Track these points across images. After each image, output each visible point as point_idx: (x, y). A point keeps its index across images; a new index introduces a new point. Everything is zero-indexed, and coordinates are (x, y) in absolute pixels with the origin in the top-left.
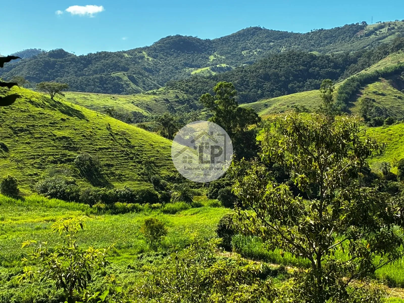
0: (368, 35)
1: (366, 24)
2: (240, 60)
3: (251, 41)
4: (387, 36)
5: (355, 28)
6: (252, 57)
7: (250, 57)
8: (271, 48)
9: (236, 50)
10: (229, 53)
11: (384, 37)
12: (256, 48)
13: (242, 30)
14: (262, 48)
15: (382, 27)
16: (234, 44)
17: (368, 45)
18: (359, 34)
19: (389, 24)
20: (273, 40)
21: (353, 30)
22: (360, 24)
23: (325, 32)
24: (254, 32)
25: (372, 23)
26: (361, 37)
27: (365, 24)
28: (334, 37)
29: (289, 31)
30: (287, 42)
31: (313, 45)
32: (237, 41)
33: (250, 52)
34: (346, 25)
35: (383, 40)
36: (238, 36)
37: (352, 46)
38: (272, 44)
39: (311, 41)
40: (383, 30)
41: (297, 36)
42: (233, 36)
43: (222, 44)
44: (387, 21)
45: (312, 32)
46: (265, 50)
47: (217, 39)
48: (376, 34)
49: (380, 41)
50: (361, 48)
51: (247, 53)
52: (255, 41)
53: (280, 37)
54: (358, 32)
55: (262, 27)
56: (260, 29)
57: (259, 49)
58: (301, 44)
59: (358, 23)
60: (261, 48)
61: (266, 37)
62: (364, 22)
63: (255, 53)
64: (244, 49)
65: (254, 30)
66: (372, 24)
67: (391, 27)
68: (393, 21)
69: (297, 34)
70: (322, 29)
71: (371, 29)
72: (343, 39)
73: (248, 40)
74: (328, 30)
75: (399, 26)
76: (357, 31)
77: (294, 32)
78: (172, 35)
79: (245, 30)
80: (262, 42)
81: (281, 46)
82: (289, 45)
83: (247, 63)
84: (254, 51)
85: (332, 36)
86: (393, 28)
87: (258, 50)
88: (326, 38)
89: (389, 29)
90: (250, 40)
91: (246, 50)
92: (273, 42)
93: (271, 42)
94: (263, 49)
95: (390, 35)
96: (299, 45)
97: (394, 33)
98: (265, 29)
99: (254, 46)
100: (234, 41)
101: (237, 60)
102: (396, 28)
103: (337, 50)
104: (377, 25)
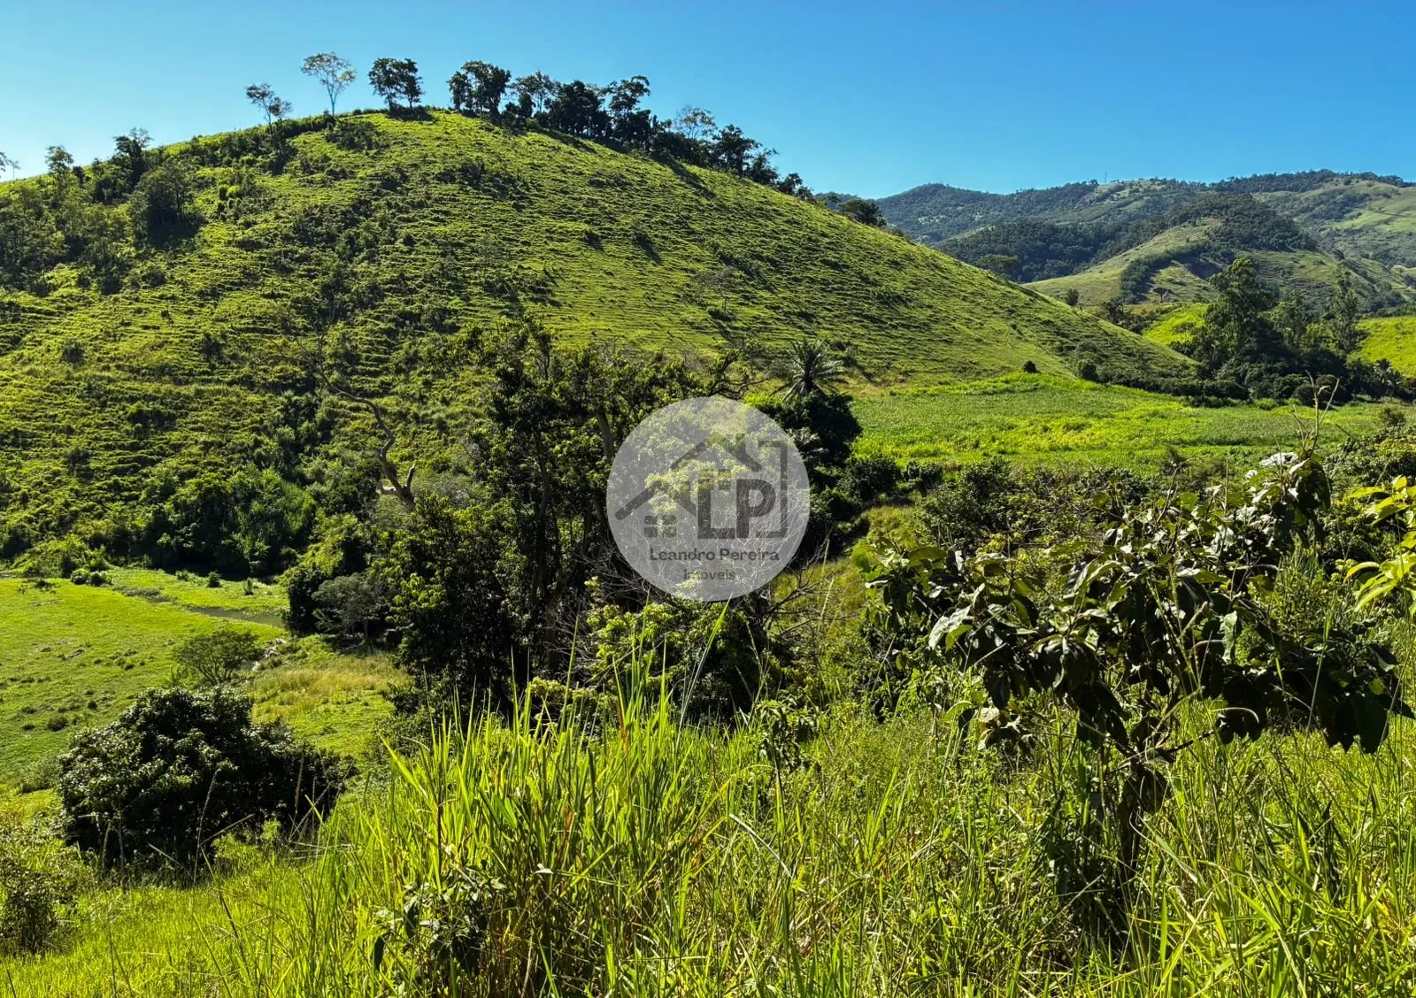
0: (1101, 199)
1: (1097, 183)
2: (916, 230)
4: (1131, 202)
5: (1081, 188)
6: (935, 226)
7: (931, 225)
8: (960, 214)
9: (910, 217)
10: (901, 220)
12: (937, 214)
13: (917, 188)
14: (947, 213)
15: (1120, 188)
16: (906, 207)
17: (1104, 214)
18: (1088, 198)
19: (1131, 185)
20: (961, 204)
21: (1078, 192)
22: (1087, 184)
23: (1037, 193)
24: (935, 191)
26: (1091, 202)
27: (1095, 184)
28: (1050, 201)
29: (984, 191)
30: (982, 206)
31: (1019, 212)
32: (911, 203)
33: (930, 218)
34: (1068, 185)
35: (1125, 208)
36: (912, 196)
37: (1080, 214)
38: (960, 208)
39: (1016, 206)
40: (1122, 193)
41: (995, 199)
42: (905, 195)
44: (1127, 179)
45: (1018, 194)
46: (951, 216)
47: (883, 200)
48: (1112, 199)
50: (1093, 217)
51: (925, 220)
52: (936, 203)
53: (972, 199)
54: (1086, 194)
55: (944, 185)
56: (943, 187)
57: (942, 214)
58: (1003, 210)
59: (1085, 182)
60: (944, 214)
61: (951, 199)
62: (1093, 181)
63: (937, 220)
64: (921, 214)
65: (934, 188)
66: (1105, 183)
67: (1134, 188)
68: (1136, 180)
69: (995, 195)
70: (1033, 189)
71: (1105, 191)
72: (1064, 204)
73: (926, 202)
74: (1041, 191)
75: (1146, 187)
76: (1083, 194)
77: (991, 193)
79: (922, 187)
80: (946, 206)
81: (974, 212)
82: (986, 211)
83: (928, 234)
84: (935, 217)
85: (1047, 200)
86: (1137, 191)
87: (941, 217)
88: (1039, 202)
89: (1131, 192)
90: (929, 202)
91: (924, 215)
92: (962, 206)
93: (958, 205)
94: (947, 215)
96: (1001, 211)
97: (1141, 198)
98: (949, 188)
99: (935, 211)
100: (906, 203)
101: (913, 229)
102: (1141, 190)
103: (1058, 219)
104: (1112, 186)
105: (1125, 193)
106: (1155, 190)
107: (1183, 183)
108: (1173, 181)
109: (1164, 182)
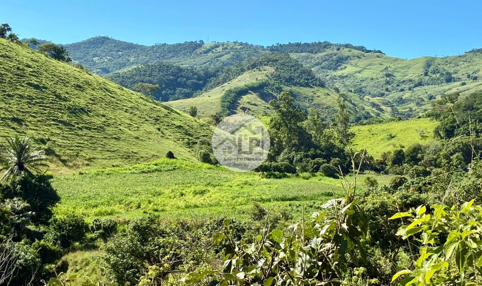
0: (206, 52)
1: (203, 42)
2: (92, 66)
3: (101, 49)
4: (223, 55)
5: (194, 45)
6: (104, 64)
7: (102, 63)
8: (121, 57)
9: (88, 57)
10: (82, 59)
11: (221, 56)
12: (106, 56)
13: (91, 38)
14: (112, 56)
15: (217, 46)
16: (85, 50)
17: (208, 61)
18: (199, 51)
19: (223, 45)
20: (121, 50)
21: (192, 47)
22: (198, 42)
23: (168, 47)
24: (103, 41)
25: (208, 42)
26: (201, 53)
27: (202, 42)
28: (176, 51)
29: (135, 43)
30: (134, 52)
31: (158, 57)
32: (88, 48)
33: (101, 58)
34: (186, 42)
35: (220, 58)
36: (89, 43)
37: (194, 61)
38: (120, 53)
39: (156, 54)
40: (218, 49)
41: (143, 48)
42: (84, 43)
43: (74, 49)
44: (221, 41)
45: (157, 46)
46: (115, 58)
47: (69, 45)
48: (213, 52)
49: (218, 59)
50: (202, 63)
51: (98, 59)
52: (104, 49)
53: (127, 47)
54: (197, 49)
55: (110, 37)
56: (108, 39)
57: (109, 56)
58: (148, 56)
59: (196, 41)
60: (110, 56)
61: (115, 47)
62: (201, 41)
63: (106, 60)
64: (95, 55)
65: (103, 39)
68: (226, 42)
69: (142, 46)
70: (165, 44)
71: (208, 47)
72: (185, 54)
73: (97, 48)
74: (170, 45)
75: (231, 46)
76: (195, 49)
77: (139, 44)
78: (28, 38)
79: (95, 38)
80: (111, 51)
81: (129, 56)
82: (137, 55)
83: (100, 69)
84: (104, 58)
85: (175, 51)
86: (226, 48)
87: (108, 58)
88: (170, 52)
89: (223, 49)
90: (99, 48)
91: (97, 56)
92: (122, 51)
93: (119, 51)
94: (112, 57)
95: (226, 54)
96: (146, 56)
97: (229, 53)
98: (113, 40)
99: (104, 54)
100: (85, 47)
101: (90, 65)
102: (229, 48)
103: (182, 63)
104: (212, 44)
105: (220, 49)
106: (236, 49)
107: (252, 45)
108: (246, 44)
109: (241, 44)
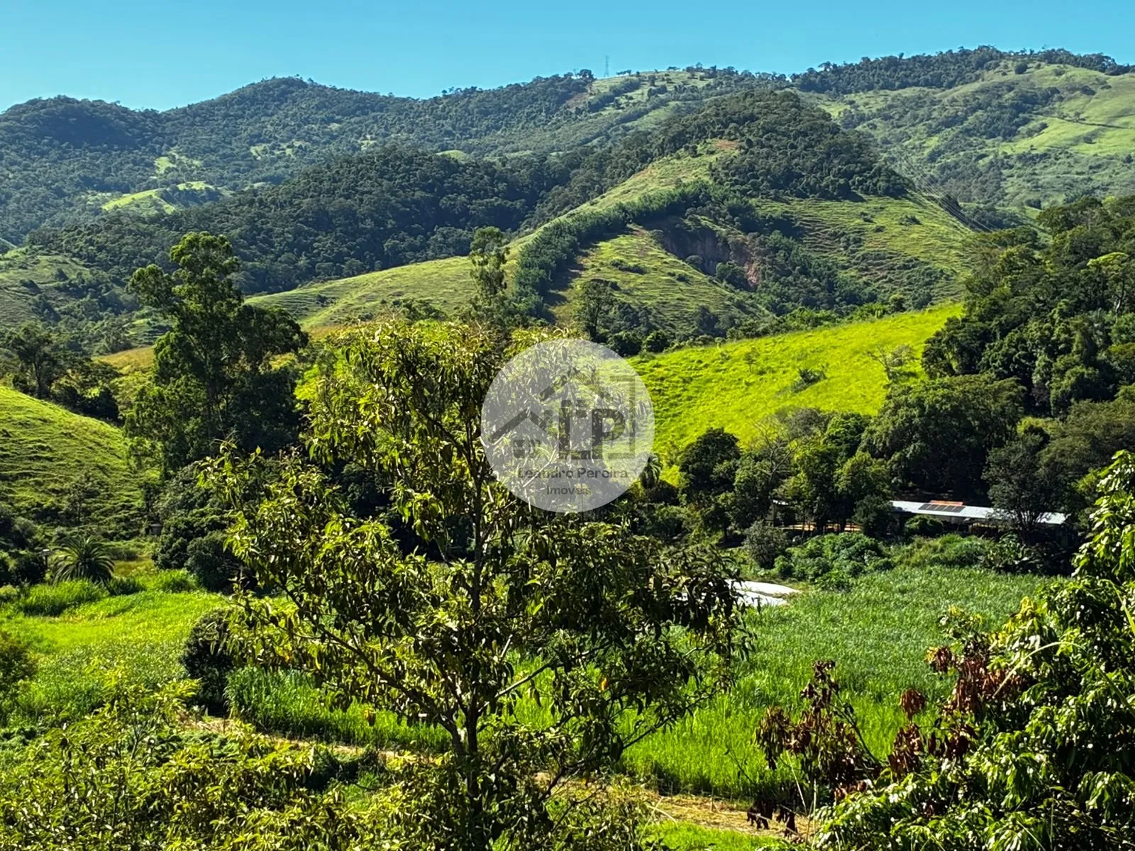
0: (596, 107)
1: (591, 76)
2: (244, 171)
3: (275, 117)
4: (647, 112)
5: (562, 86)
6: (281, 163)
7: (273, 161)
8: (334, 138)
9: (234, 144)
10: (213, 151)
11: (639, 115)
12: (290, 138)
13: (249, 86)
14: (308, 137)
15: (632, 86)
16: (226, 125)
17: (598, 135)
18: (574, 104)
19: (653, 79)
20: (337, 117)
21: (557, 94)
22: (574, 77)
23: (481, 96)
24: (284, 93)
25: (607, 73)
26: (579, 111)
27: (588, 77)
28: (505, 110)
29: (384, 93)
30: (376, 122)
31: (448, 133)
32: (237, 117)
33: (273, 148)
34: (538, 79)
35: (636, 123)
36: (239, 103)
37: (554, 136)
38: (335, 126)
39: (442, 122)
40: (637, 95)
41: (404, 108)
42: (225, 102)
43: (193, 124)
44: (646, 70)
45: (446, 97)
46: (315, 142)
47: (177, 111)
48: (618, 106)
49: (629, 124)
50: (578, 142)
51: (265, 151)
52: (286, 116)
53: (359, 108)
54: (571, 97)
55: (305, 80)
56: (301, 84)
57: (298, 140)
58: (417, 130)
59: (570, 74)
60: (303, 138)
61: (318, 108)
62: (585, 73)
63: (289, 151)
64: (256, 139)
65: (283, 86)
66: (606, 77)
67: (658, 88)
68: (663, 69)
69: (404, 100)
70: (474, 89)
71: (605, 90)
72: (530, 117)
73: (267, 115)
74: (488, 92)
75: (678, 82)
76: (565, 97)
77: (396, 95)
78: (45, 98)
79: (259, 85)
80: (306, 121)
81: (360, 133)
82: (383, 130)
83: (264, 180)
84: (284, 146)
85: (500, 110)
86: (663, 90)
87: (297, 144)
88: (485, 113)
89: (651, 93)
90: (272, 115)
91: (263, 142)
92: (339, 122)
93: (332, 120)
94: (310, 140)
95: (654, 108)
96: (411, 131)
97: (664, 103)
98: (314, 86)
99: (284, 133)
100: (226, 116)
101: (238, 171)
102: (670, 88)
103: (515, 146)
104: (619, 81)
105: (639, 95)
106: (694, 89)
107: (746, 75)
108: (729, 72)
109: (713, 73)
